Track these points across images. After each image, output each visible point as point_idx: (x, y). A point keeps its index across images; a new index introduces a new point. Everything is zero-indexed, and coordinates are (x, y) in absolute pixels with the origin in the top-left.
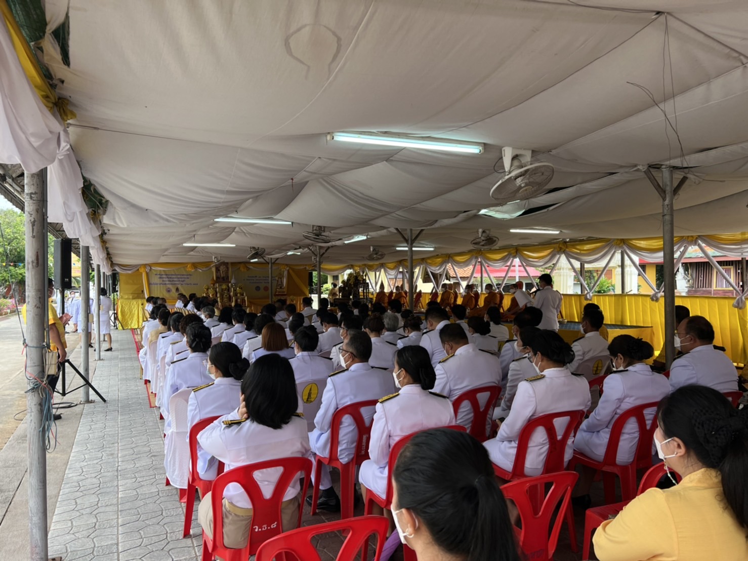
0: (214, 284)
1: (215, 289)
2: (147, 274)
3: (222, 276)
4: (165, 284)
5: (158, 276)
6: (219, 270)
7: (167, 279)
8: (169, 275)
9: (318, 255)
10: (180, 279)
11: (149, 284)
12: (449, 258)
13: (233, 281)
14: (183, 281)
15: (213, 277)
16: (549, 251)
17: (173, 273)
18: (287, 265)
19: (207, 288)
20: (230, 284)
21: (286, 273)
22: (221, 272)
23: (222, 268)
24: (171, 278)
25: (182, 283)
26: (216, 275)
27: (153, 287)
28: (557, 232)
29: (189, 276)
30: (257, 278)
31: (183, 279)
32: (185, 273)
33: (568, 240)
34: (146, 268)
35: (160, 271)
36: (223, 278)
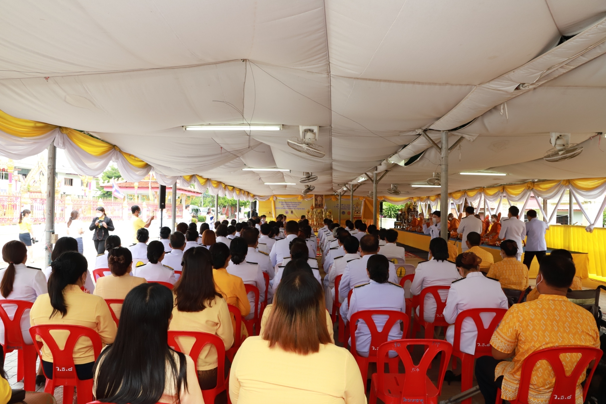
0: (313, 209)
1: (313, 213)
2: (274, 202)
3: (319, 203)
4: (285, 208)
5: (281, 203)
6: (317, 200)
7: (286, 205)
8: (287, 203)
9: (352, 191)
10: (294, 205)
11: (275, 208)
12: (465, 193)
13: (325, 207)
14: (295, 207)
15: (312, 205)
16: (523, 189)
17: (290, 202)
18: (364, 197)
19: (308, 211)
20: (323, 209)
21: (363, 203)
22: (318, 201)
23: (319, 199)
24: (288, 204)
25: (295, 208)
26: (315, 203)
27: (277, 210)
28: (505, 175)
29: (299, 204)
30: (343, 206)
31: (295, 206)
32: (297, 202)
33: (536, 180)
34: (274, 198)
35: (282, 200)
36: (319, 205)
